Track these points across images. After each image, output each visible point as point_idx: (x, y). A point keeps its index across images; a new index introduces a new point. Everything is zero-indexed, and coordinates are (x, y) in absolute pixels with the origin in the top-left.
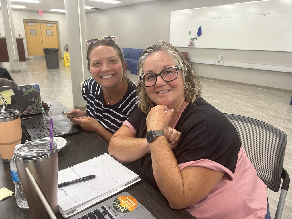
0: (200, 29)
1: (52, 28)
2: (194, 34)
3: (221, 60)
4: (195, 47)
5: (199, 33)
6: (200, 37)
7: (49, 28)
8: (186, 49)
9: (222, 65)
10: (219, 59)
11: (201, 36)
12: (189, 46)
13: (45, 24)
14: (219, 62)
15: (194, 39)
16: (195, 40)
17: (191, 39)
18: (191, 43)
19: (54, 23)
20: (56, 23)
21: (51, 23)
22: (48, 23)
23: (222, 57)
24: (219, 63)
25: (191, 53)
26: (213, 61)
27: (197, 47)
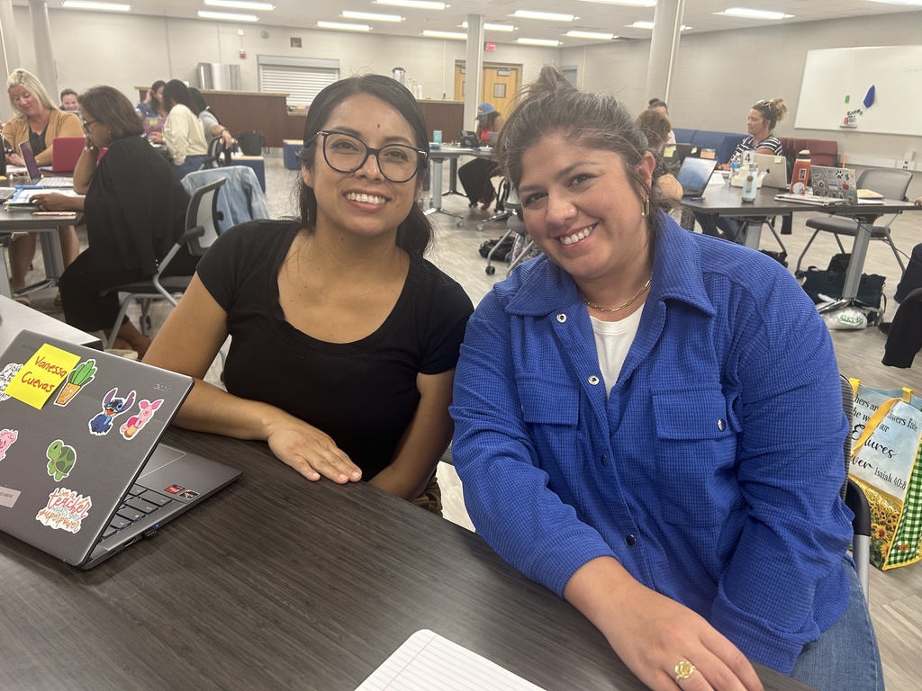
0: (872, 91)
1: (506, 80)
2: (858, 102)
3: (913, 160)
4: (855, 130)
5: (870, 100)
6: (869, 109)
7: (501, 80)
8: (834, 133)
9: (912, 169)
10: (908, 156)
11: (873, 107)
12: (841, 127)
13: (495, 71)
14: (906, 163)
15: (855, 112)
16: (857, 115)
17: (848, 113)
18: (846, 121)
19: (513, 69)
20: (517, 68)
21: (506, 70)
22: (501, 69)
23: (914, 154)
24: (906, 165)
25: (842, 141)
26: (894, 161)
27: (860, 129)
